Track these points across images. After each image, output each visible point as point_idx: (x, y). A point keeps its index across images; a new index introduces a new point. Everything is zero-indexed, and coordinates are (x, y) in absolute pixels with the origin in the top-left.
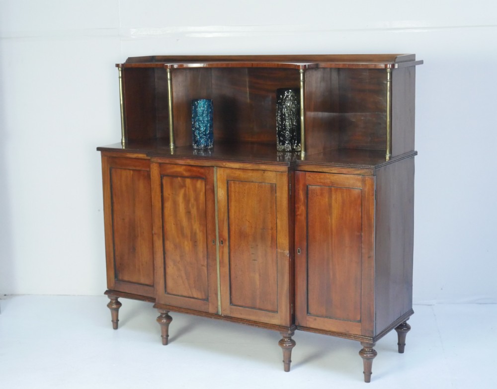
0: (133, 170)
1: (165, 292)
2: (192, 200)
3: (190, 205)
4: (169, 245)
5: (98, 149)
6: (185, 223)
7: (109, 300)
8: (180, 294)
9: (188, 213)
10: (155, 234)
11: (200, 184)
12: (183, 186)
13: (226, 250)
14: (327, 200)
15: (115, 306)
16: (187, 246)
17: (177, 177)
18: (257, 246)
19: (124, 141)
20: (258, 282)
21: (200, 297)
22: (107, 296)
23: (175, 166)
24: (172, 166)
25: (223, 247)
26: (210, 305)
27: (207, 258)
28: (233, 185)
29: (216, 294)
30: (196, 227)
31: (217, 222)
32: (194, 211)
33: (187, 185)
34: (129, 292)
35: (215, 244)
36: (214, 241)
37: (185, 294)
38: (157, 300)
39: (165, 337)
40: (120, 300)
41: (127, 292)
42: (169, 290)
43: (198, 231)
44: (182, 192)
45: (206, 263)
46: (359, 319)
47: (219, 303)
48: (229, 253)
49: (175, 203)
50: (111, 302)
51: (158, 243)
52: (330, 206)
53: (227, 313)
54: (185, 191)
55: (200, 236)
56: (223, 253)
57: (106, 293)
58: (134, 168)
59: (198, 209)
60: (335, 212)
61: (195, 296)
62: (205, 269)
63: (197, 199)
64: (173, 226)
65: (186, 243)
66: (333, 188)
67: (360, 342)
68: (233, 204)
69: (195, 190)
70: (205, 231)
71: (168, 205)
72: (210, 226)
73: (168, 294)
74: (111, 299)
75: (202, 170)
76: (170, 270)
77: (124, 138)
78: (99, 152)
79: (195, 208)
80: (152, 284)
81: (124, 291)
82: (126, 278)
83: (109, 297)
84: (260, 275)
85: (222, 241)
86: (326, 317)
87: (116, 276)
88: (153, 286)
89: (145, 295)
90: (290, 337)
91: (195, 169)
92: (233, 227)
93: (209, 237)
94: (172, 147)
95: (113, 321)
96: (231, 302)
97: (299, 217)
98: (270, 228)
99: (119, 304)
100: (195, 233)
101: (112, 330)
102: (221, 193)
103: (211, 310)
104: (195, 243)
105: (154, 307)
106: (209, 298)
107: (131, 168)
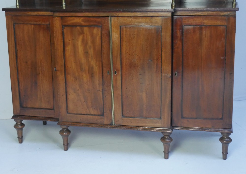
0: (34, 24)
1: (67, 113)
2: (90, 43)
3: (88, 47)
4: (70, 78)
5: (3, 10)
6: (83, 60)
7: (15, 123)
8: (79, 112)
9: (86, 53)
10: (58, 71)
11: (96, 31)
12: (82, 33)
13: (119, 78)
14: (198, 35)
15: (19, 127)
16: (85, 77)
17: (76, 26)
18: (145, 73)
19: (18, 5)
20: (145, 99)
21: (96, 113)
22: (13, 120)
23: (75, 18)
24: (72, 18)
25: (116, 76)
26: (105, 119)
27: (103, 85)
28: (124, 29)
29: (111, 110)
30: (93, 63)
31: (111, 57)
32: (91, 52)
33: (85, 32)
34: (33, 115)
35: (110, 75)
36: (110, 72)
37: (84, 113)
38: (60, 119)
39: (66, 144)
40: (24, 122)
41: (31, 115)
42: (70, 111)
43: (94, 66)
44: (81, 37)
45: (101, 89)
46: (221, 117)
47: (113, 117)
48: (121, 80)
49: (75, 47)
50: (16, 124)
51: (61, 77)
52: (201, 39)
53: (120, 123)
54: (83, 36)
55: (96, 69)
56: (116, 80)
57: (13, 118)
58: (35, 23)
59: (94, 49)
60: (205, 43)
61: (93, 113)
62: (101, 93)
63: (93, 42)
64: (73, 63)
65: (84, 75)
66: (203, 26)
67: (220, 133)
68: (124, 43)
69: (92, 35)
70: (101, 65)
71: (69, 48)
72: (105, 61)
73: (70, 114)
74: (17, 122)
75: (98, 20)
76: (71, 96)
77: (18, 2)
78: (4, 12)
79: (92, 49)
80: (52, 108)
81: (29, 115)
82: (29, 106)
83: (15, 120)
84: (146, 94)
85: (116, 72)
86: (197, 118)
87: (21, 104)
88: (53, 109)
89: (47, 116)
90: (169, 135)
91: (92, 19)
92: (125, 60)
93: (105, 70)
94: (64, 6)
95: (18, 137)
96: (122, 115)
97: (176, 49)
98: (155, 59)
99: (23, 125)
100: (92, 68)
101: (19, 144)
102: (115, 36)
103: (106, 122)
104: (91, 74)
105: (58, 124)
106: (105, 114)
107: (32, 23)
